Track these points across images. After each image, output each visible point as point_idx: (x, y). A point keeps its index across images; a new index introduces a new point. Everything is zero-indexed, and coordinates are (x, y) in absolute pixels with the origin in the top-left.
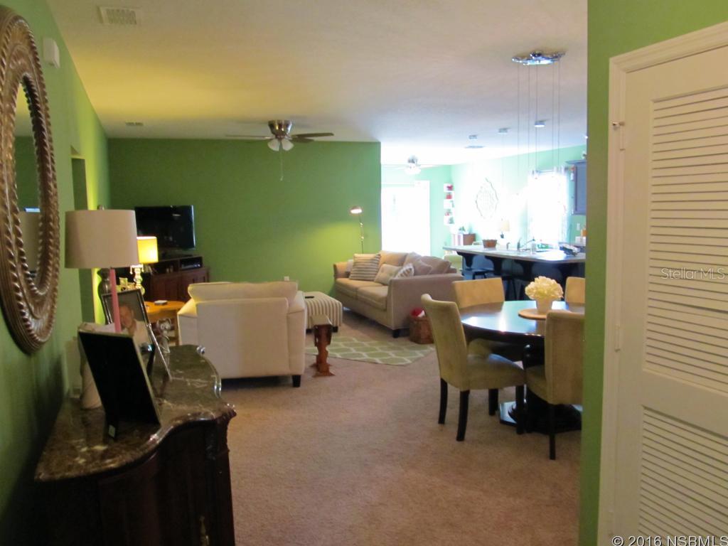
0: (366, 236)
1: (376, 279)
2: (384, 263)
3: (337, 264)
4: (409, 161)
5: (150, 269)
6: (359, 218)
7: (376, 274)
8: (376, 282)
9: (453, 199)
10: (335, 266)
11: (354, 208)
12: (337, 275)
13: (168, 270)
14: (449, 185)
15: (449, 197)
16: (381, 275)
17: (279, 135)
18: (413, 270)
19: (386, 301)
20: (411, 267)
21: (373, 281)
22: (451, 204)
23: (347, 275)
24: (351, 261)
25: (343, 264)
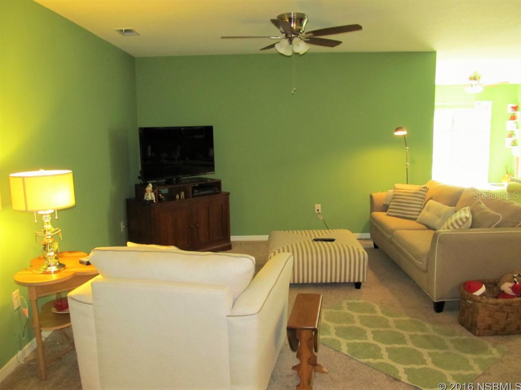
0: (413, 161)
1: (419, 217)
2: (431, 198)
3: (374, 195)
4: (471, 79)
5: (153, 196)
6: (405, 141)
7: (420, 212)
8: (418, 222)
9: (518, 120)
10: (371, 197)
11: (397, 129)
12: (373, 207)
13: (178, 197)
14: (514, 106)
15: (513, 118)
16: (426, 215)
17: (290, 35)
18: (471, 220)
19: (428, 260)
20: (468, 215)
21: (415, 219)
22: (515, 125)
23: (385, 208)
24: (391, 191)
25: (381, 195)
